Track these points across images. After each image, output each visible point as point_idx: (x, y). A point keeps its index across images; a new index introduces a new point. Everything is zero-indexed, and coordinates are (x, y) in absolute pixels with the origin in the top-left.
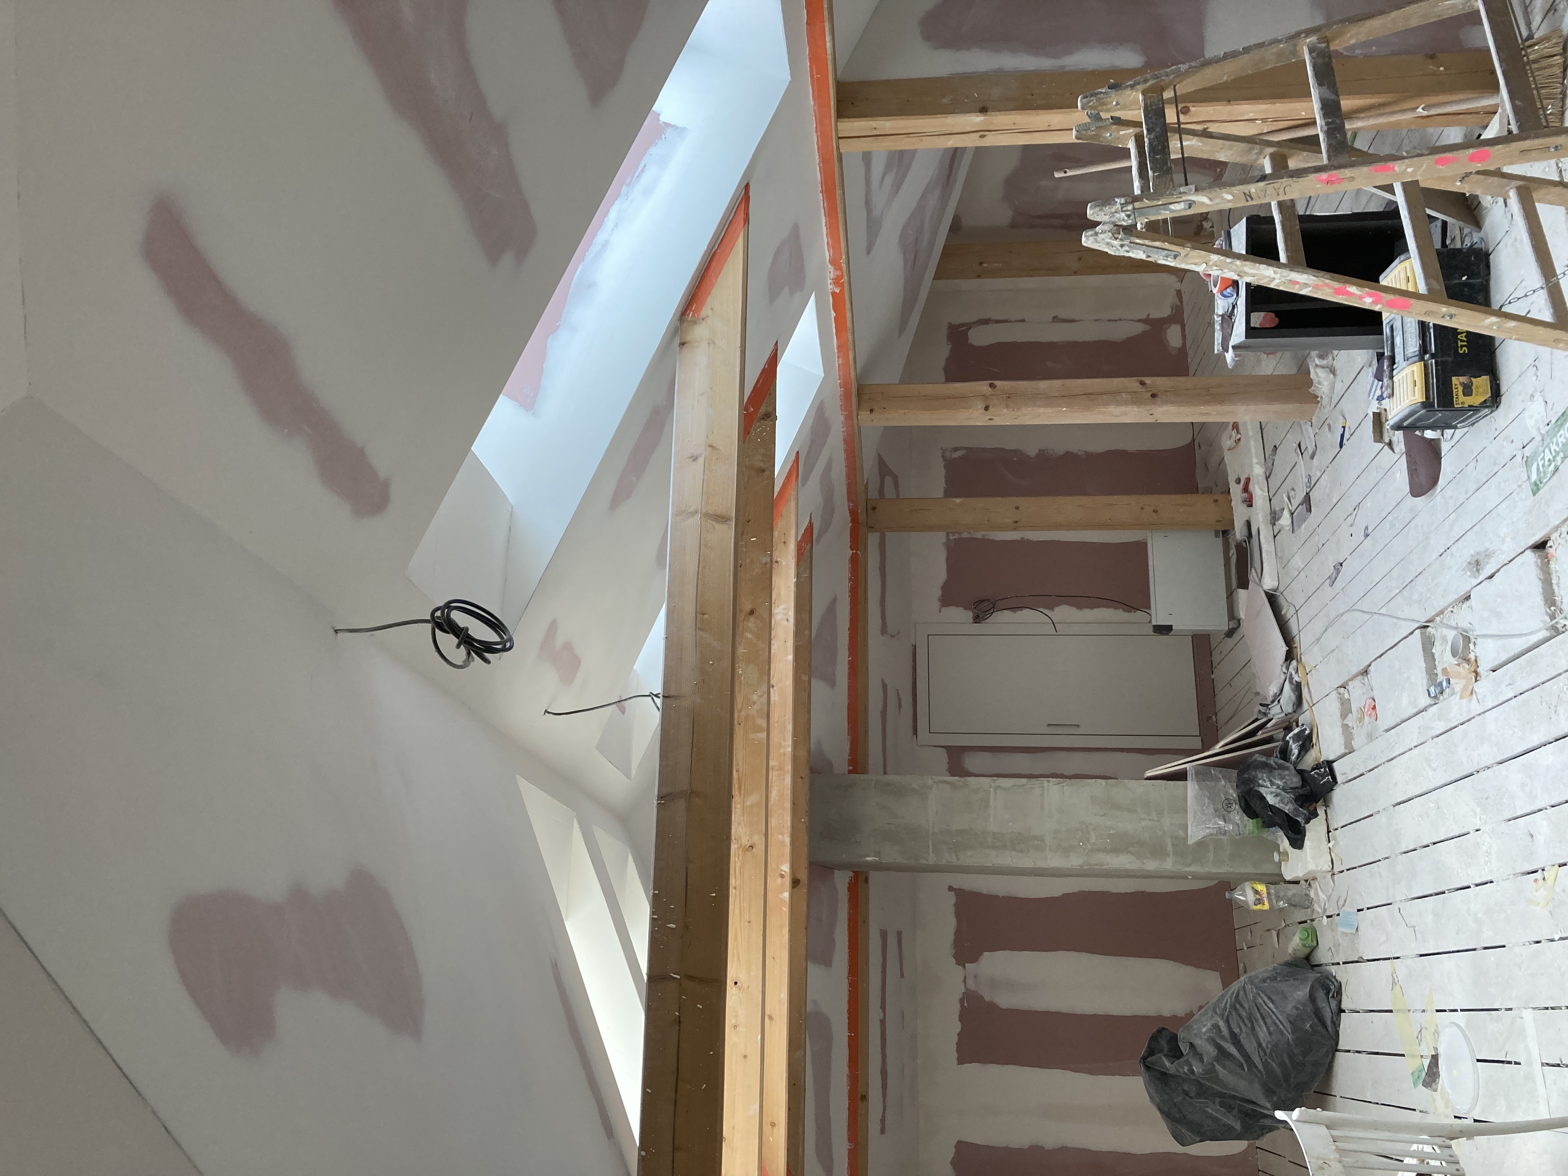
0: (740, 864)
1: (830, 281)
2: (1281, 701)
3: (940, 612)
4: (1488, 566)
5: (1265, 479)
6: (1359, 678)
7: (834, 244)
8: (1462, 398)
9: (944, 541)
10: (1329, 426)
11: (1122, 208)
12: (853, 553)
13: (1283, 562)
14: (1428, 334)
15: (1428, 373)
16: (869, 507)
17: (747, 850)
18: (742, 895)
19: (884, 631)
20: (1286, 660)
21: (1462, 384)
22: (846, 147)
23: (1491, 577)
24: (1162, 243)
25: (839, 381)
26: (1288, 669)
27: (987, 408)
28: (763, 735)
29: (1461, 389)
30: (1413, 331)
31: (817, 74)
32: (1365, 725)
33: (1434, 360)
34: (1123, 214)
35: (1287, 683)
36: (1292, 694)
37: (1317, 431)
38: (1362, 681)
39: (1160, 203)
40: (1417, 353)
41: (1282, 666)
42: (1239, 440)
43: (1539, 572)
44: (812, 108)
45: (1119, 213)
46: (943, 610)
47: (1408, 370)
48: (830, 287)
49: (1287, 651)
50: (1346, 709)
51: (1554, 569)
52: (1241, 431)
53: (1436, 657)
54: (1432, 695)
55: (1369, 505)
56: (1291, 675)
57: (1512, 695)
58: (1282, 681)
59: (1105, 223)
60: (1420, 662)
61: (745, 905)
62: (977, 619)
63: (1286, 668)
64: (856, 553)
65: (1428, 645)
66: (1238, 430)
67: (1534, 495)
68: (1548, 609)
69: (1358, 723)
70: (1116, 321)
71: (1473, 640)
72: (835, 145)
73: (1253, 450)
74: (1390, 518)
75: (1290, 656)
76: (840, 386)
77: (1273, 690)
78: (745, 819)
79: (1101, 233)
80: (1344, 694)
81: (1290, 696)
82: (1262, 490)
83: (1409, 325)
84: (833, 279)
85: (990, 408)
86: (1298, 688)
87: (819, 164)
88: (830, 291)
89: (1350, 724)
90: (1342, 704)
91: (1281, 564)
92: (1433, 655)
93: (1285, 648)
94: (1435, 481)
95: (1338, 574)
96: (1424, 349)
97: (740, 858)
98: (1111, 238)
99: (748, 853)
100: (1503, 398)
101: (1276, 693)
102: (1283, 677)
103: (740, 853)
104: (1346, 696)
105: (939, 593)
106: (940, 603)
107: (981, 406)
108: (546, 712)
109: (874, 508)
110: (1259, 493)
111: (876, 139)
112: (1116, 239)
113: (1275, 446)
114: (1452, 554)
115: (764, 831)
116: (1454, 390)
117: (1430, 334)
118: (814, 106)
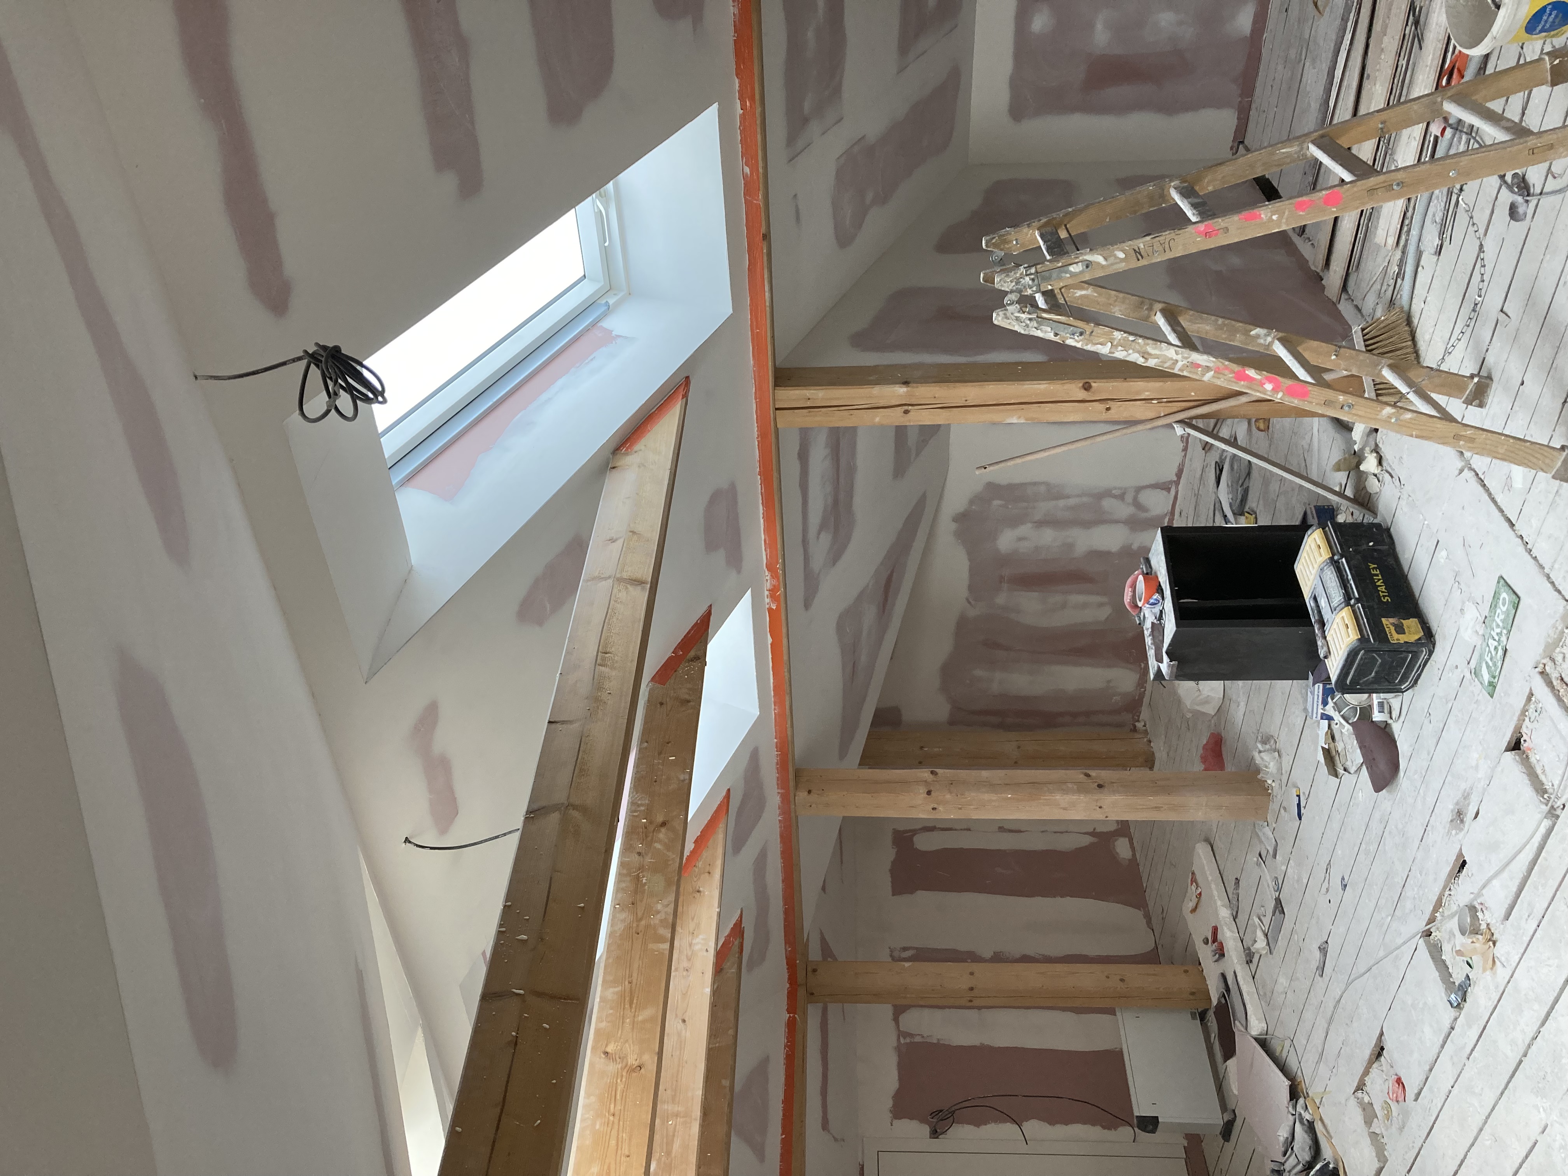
0: (623, 1086)
1: (767, 593)
2: (1294, 1149)
3: (892, 1125)
4: (1471, 807)
5: (1232, 919)
6: (1375, 1065)
7: (771, 544)
8: (1396, 636)
9: (895, 1044)
10: (1285, 809)
11: (1026, 271)
12: (790, 1017)
13: (1266, 997)
14: (1348, 585)
15: (1358, 616)
16: (809, 969)
17: (633, 1070)
18: (621, 1123)
19: (825, 1125)
20: (1291, 1099)
21: (1393, 624)
22: (784, 420)
23: (1477, 814)
24: (1067, 318)
25: (776, 740)
26: (1295, 1107)
27: (929, 793)
28: (666, 946)
29: (1392, 628)
30: (1334, 584)
31: (757, 329)
32: (1395, 1119)
33: (1360, 605)
34: (1027, 278)
35: (1298, 1125)
36: (1306, 1136)
37: (1274, 825)
38: (1380, 1068)
39: (1060, 264)
40: (1343, 600)
41: (1288, 1108)
42: (1200, 894)
43: (1520, 766)
44: (751, 369)
45: (1024, 279)
46: (895, 1122)
47: (1338, 619)
48: (767, 600)
49: (1291, 1086)
50: (1369, 1113)
51: (1535, 762)
52: (1200, 884)
53: (1448, 963)
54: (1455, 1004)
55: (1340, 852)
56: (1300, 1114)
57: (1535, 926)
58: (1291, 1123)
59: (1012, 292)
60: (1433, 973)
61: (624, 1135)
62: (935, 1134)
63: (1293, 1108)
64: (794, 1018)
65: (1436, 951)
66: (1197, 884)
67: (1492, 697)
68: (1541, 799)
69: (1386, 1121)
70: (1062, 833)
71: (1479, 907)
72: (772, 416)
73: (1215, 893)
74: (1363, 846)
75: (1294, 1094)
76: (777, 748)
77: (1283, 1134)
78: (634, 1037)
79: (1010, 305)
80: (1363, 1098)
81: (1304, 1138)
82: (1233, 932)
83: (1329, 582)
84: (769, 590)
85: (933, 793)
86: (1311, 1128)
87: (757, 438)
88: (767, 606)
89: (1378, 1131)
90: (1364, 1109)
91: (1266, 1002)
92: (1444, 962)
93: (1287, 1083)
94: (1395, 767)
95: (1325, 955)
96: (1348, 597)
97: (624, 1079)
98: (1019, 312)
99: (634, 1074)
100: (1437, 637)
101: (1287, 1138)
102: (1291, 1118)
103: (624, 1074)
104: (1366, 1099)
105: (890, 1103)
106: (891, 1115)
107: (923, 790)
108: (407, 840)
109: (814, 971)
110: (1229, 937)
111: (810, 412)
112: (1024, 312)
113: (1237, 879)
114: (1433, 827)
115: (657, 1050)
116: (1387, 629)
117: (1351, 585)
118: (754, 366)
